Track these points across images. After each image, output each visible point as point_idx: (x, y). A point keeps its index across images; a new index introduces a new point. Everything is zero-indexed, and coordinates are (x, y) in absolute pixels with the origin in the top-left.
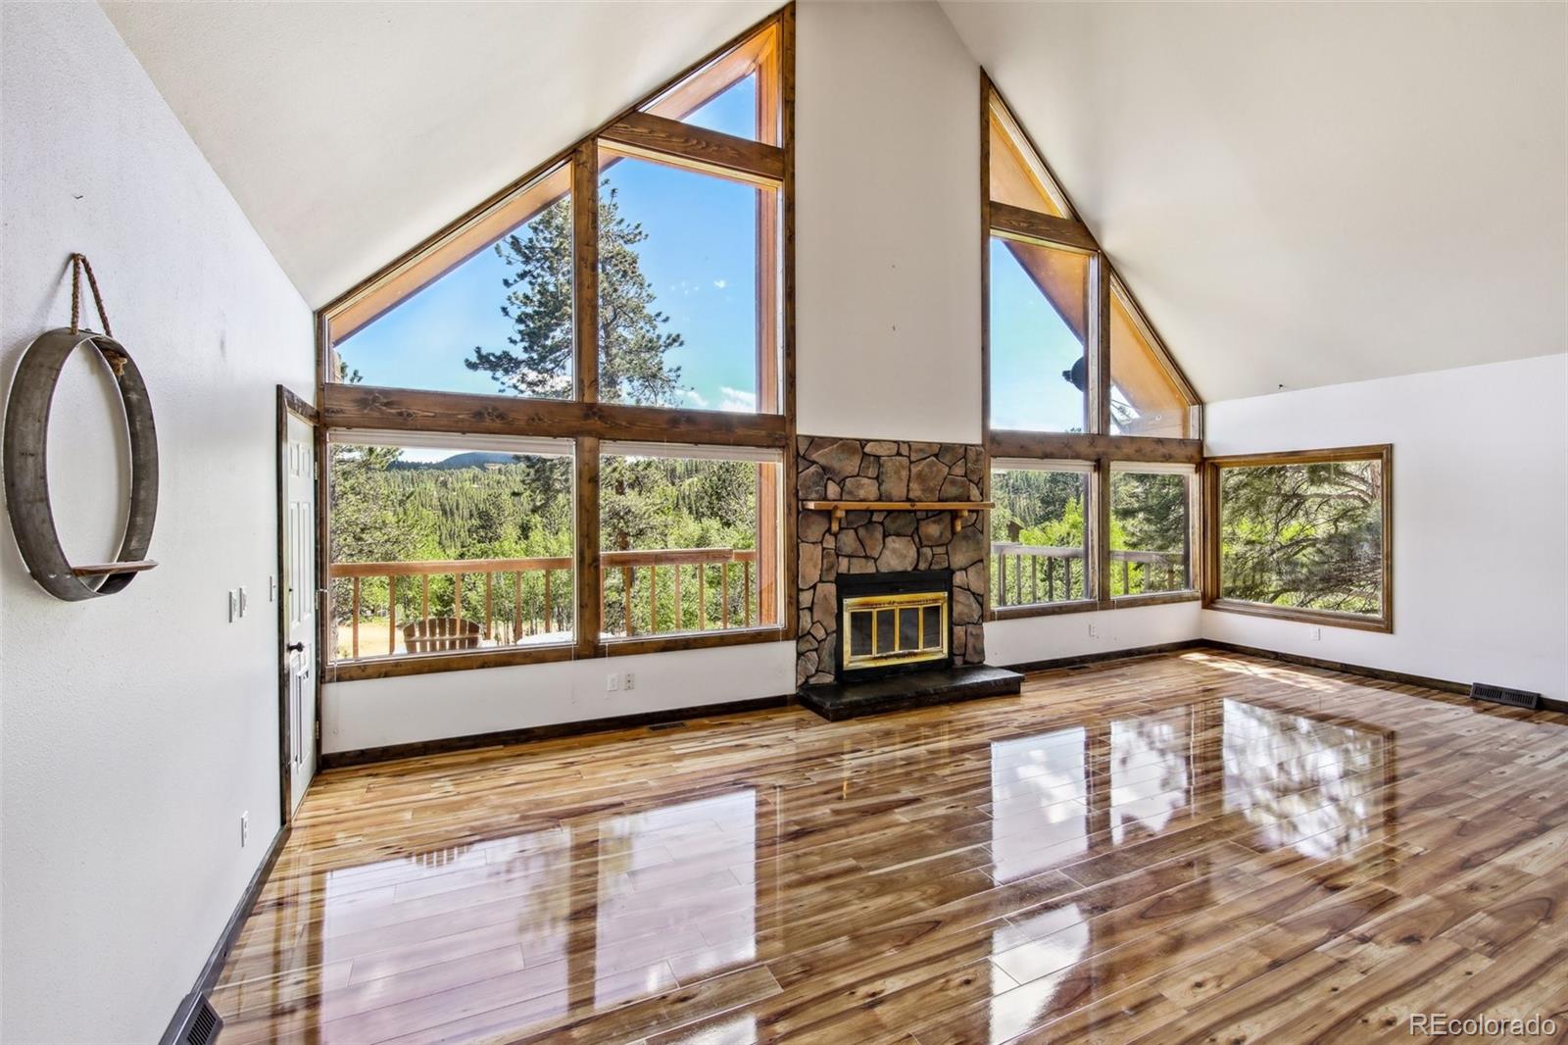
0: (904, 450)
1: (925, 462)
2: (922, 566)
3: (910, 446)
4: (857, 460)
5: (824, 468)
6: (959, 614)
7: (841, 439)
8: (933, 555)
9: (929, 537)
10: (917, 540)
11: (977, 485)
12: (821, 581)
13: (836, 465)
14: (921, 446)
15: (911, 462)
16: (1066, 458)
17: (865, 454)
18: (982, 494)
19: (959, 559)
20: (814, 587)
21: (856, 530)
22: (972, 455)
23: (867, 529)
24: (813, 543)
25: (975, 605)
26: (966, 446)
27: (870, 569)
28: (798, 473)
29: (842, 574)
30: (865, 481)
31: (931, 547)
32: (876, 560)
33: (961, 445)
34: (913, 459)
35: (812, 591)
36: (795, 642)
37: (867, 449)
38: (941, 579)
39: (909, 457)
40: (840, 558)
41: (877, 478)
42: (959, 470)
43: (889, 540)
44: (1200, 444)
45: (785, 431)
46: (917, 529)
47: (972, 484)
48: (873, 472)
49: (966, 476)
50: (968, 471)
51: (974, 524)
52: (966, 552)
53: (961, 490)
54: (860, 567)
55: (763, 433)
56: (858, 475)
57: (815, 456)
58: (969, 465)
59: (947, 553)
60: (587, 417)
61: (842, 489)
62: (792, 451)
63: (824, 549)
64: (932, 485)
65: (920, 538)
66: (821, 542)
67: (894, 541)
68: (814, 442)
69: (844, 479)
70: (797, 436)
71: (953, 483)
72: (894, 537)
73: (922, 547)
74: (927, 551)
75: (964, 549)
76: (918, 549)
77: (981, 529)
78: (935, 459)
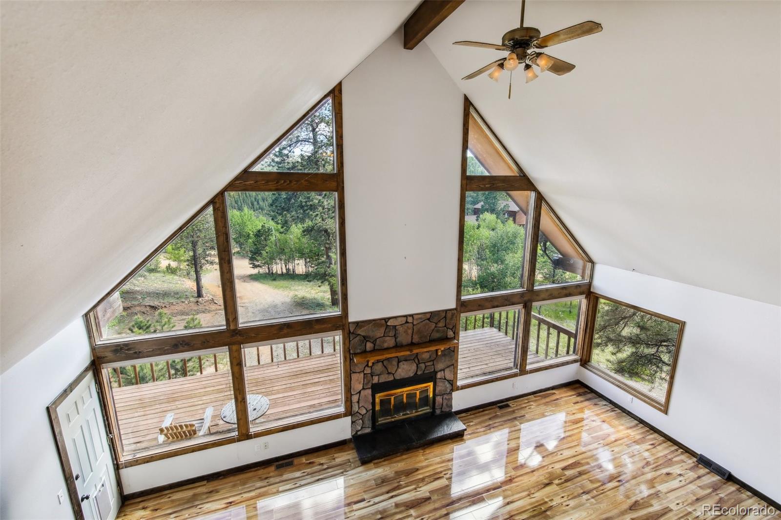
0: (410, 320)
1: (422, 323)
2: (419, 373)
3: (413, 316)
4: (382, 330)
5: (364, 337)
6: (439, 391)
7: (374, 320)
8: (426, 366)
9: (423, 359)
10: (416, 361)
11: (452, 329)
12: (363, 389)
13: (371, 334)
14: (420, 316)
15: (414, 325)
16: (506, 306)
17: (388, 326)
18: (454, 333)
19: (440, 366)
20: (360, 392)
21: (382, 362)
22: (449, 314)
23: (389, 361)
24: (359, 373)
25: (448, 386)
26: (446, 310)
27: (391, 378)
28: (350, 341)
29: (375, 384)
30: (388, 338)
31: (425, 363)
32: (393, 374)
33: (444, 311)
34: (415, 323)
35: (358, 394)
36: (350, 417)
37: (389, 324)
38: (431, 377)
39: (413, 323)
40: (374, 377)
41: (394, 336)
42: (441, 324)
43: (401, 364)
44: (590, 285)
45: (342, 322)
46: (417, 356)
47: (449, 330)
48: (392, 333)
49: (445, 326)
50: (447, 324)
51: (449, 348)
52: (445, 361)
53: (442, 334)
54: (385, 378)
55: (330, 325)
56: (384, 336)
57: (359, 332)
58: (448, 320)
59: (433, 364)
60: (233, 336)
61: (375, 345)
62: (346, 331)
63: (364, 374)
64: (426, 334)
65: (418, 360)
66: (363, 371)
67: (404, 364)
68: (358, 324)
69: (376, 340)
70: (349, 323)
71: (438, 331)
72: (404, 362)
73: (420, 363)
74: (423, 366)
75: (443, 361)
76: (417, 365)
77: (453, 350)
78: (427, 321)
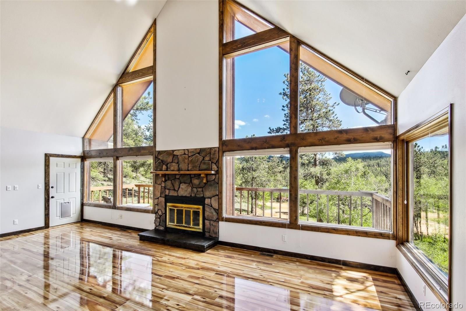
0: (187, 153)
1: (194, 156)
2: (193, 195)
3: (188, 151)
4: (171, 158)
5: (162, 161)
6: (208, 216)
7: (167, 151)
8: (197, 191)
9: (195, 184)
10: (191, 185)
11: (215, 164)
12: (161, 197)
13: (165, 159)
14: (192, 150)
15: (189, 157)
17: (174, 155)
18: (218, 167)
19: (208, 194)
20: (158, 198)
21: (172, 181)
22: (213, 152)
23: (174, 180)
24: (159, 184)
25: (215, 213)
26: (211, 148)
27: (176, 194)
28: (156, 163)
29: (167, 195)
30: (174, 164)
31: (196, 188)
32: (177, 191)
33: (209, 148)
34: (189, 155)
35: (158, 199)
36: (155, 214)
37: (174, 153)
38: (200, 201)
39: (188, 155)
40: (166, 190)
41: (178, 163)
42: (207, 158)
43: (181, 184)
44: (394, 127)
45: (152, 150)
46: (191, 181)
47: (213, 164)
48: (176, 161)
49: (210, 160)
50: (211, 158)
51: (214, 180)
52: (211, 191)
53: (207, 166)
54: (173, 193)
55: (147, 151)
56: (172, 162)
57: (159, 157)
58: (211, 156)
59: (202, 191)
61: (167, 167)
62: (154, 156)
63: (161, 186)
66: (161, 184)
67: (183, 185)
68: (160, 152)
69: (168, 164)
70: (156, 151)
71: (204, 163)
72: (183, 184)
73: (194, 188)
74: (195, 190)
75: (210, 190)
76: (192, 188)
77: (217, 182)
78: (198, 155)
